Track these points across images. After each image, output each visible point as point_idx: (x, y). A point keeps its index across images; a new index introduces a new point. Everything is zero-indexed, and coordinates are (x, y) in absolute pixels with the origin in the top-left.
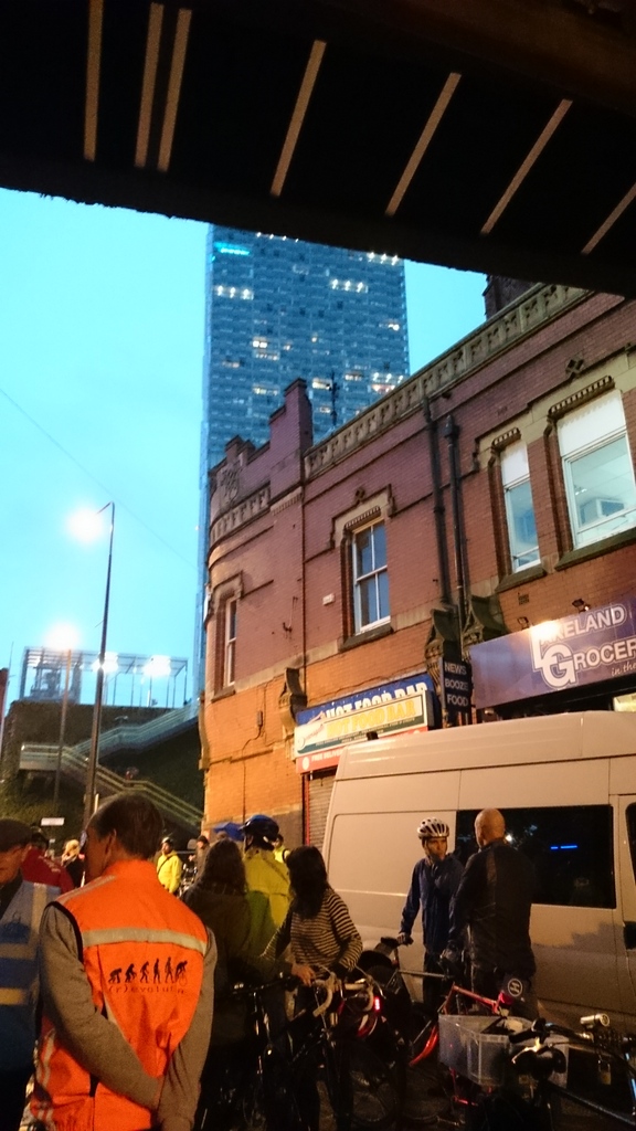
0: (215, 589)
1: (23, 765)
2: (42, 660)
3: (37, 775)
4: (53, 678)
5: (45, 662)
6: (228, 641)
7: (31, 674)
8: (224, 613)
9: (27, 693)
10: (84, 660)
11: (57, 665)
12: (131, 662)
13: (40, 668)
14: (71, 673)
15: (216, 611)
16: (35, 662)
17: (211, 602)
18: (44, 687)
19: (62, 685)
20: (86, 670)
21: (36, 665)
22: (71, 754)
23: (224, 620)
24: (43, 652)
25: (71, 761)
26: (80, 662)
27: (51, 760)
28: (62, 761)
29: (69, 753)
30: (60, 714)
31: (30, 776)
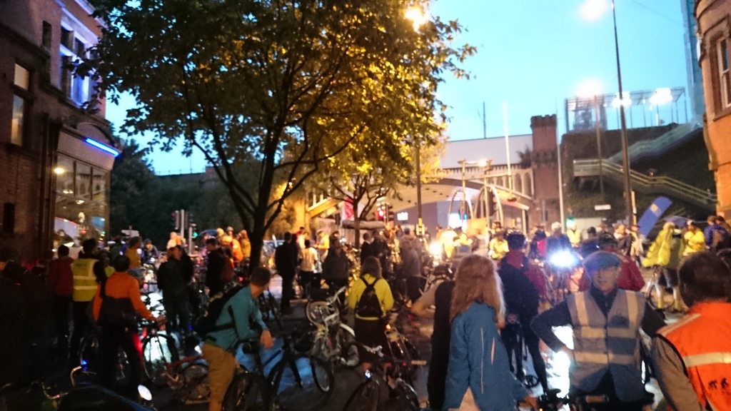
0: (705, 34)
1: (576, 174)
2: (577, 105)
3: (587, 179)
4: (587, 115)
5: (579, 106)
6: (722, 72)
7: (572, 115)
8: (716, 52)
9: (571, 128)
10: (606, 100)
11: (588, 106)
12: (640, 96)
13: (576, 110)
14: (598, 111)
15: (708, 52)
16: (572, 107)
17: (702, 46)
18: (582, 122)
19: (594, 119)
20: (608, 106)
21: (574, 109)
22: (607, 163)
23: (717, 57)
24: (577, 99)
25: (608, 168)
26: (603, 102)
27: (594, 169)
28: (603, 169)
29: (606, 163)
30: (596, 139)
31: (582, 181)
